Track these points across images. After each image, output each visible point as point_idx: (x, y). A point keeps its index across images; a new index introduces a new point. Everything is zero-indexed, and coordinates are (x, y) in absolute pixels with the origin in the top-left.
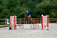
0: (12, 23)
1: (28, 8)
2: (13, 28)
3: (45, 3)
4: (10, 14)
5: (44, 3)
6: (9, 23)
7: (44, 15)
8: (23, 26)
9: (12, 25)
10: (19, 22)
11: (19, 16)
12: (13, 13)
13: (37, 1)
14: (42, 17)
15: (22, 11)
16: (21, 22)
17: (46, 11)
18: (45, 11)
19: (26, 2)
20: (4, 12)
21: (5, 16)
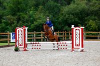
0: (20, 40)
1: (47, 14)
2: (22, 49)
3: (78, 5)
4: (15, 23)
5: (76, 6)
6: (14, 40)
7: (76, 26)
8: (39, 45)
9: (20, 43)
10: (31, 38)
11: (32, 27)
12: (21, 22)
13: (64, 2)
14: (73, 29)
15: (37, 19)
16: (35, 38)
17: (79, 19)
18: (77, 19)
19: (44, 4)
20: (5, 21)
21: (8, 27)
